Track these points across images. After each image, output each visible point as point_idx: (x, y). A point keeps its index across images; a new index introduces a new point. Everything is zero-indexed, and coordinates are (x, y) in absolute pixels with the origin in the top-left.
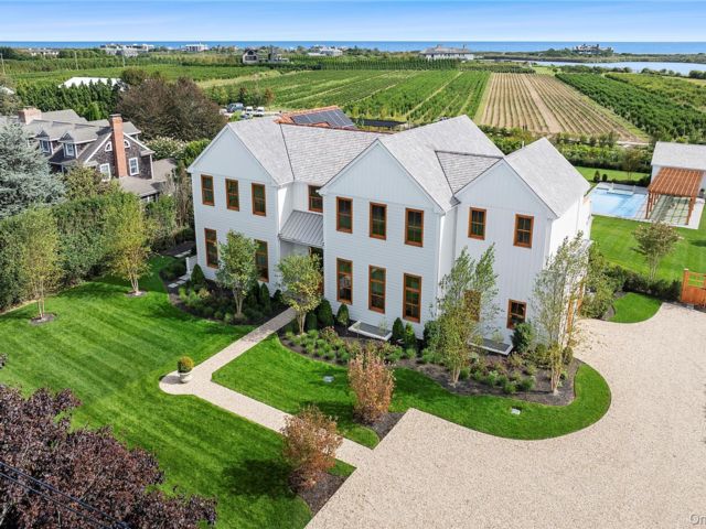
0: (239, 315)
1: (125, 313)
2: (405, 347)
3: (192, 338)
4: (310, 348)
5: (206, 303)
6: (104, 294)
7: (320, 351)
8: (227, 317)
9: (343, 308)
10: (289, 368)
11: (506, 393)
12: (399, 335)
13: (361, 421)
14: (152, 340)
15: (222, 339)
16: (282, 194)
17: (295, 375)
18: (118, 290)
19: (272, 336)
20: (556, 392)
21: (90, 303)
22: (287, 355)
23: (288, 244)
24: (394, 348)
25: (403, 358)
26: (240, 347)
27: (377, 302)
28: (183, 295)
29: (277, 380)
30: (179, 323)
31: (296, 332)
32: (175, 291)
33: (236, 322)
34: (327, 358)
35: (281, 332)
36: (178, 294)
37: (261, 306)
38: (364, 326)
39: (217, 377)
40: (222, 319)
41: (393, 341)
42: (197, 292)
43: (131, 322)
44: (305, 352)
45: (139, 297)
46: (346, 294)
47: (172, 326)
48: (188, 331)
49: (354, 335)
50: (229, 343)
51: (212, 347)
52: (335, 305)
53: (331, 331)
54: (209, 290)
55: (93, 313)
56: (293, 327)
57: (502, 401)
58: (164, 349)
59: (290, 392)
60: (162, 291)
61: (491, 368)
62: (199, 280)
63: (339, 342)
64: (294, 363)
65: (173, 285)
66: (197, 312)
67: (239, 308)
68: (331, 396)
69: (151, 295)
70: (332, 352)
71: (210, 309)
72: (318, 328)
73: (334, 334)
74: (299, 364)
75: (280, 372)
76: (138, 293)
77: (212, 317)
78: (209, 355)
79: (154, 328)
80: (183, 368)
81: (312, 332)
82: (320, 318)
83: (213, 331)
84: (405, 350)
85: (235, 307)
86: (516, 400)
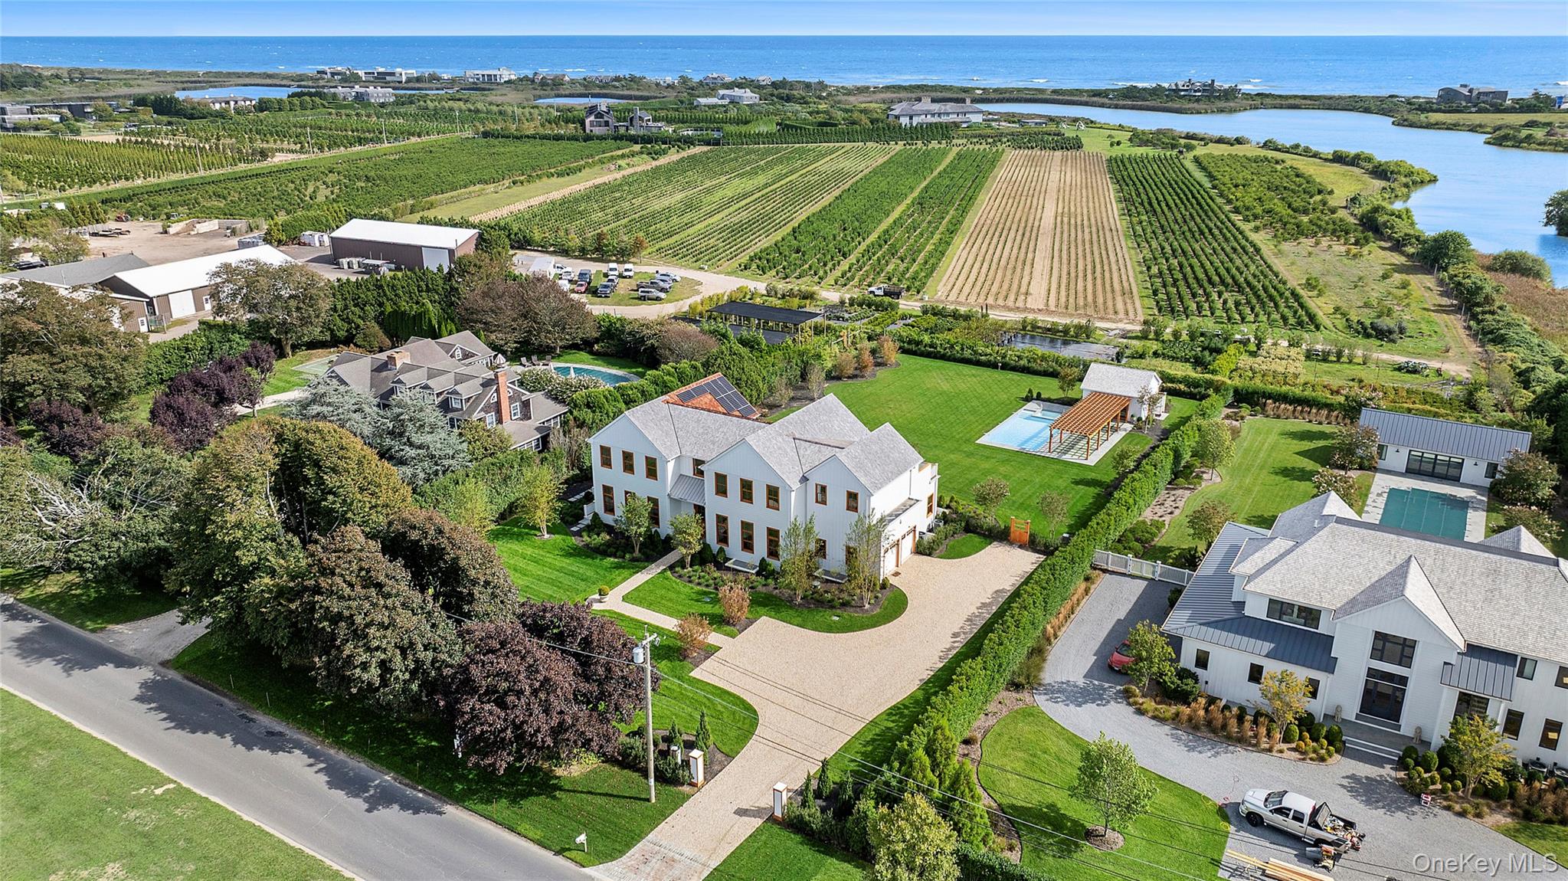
0: (637, 554)
1: (541, 552)
2: (766, 578)
3: (602, 572)
4: (695, 579)
5: (608, 544)
6: (519, 537)
7: (702, 580)
8: (627, 556)
9: (721, 550)
10: (679, 593)
11: (833, 607)
12: (763, 570)
13: (728, 623)
14: (571, 574)
15: (626, 572)
16: (671, 466)
17: (683, 597)
18: (527, 534)
19: (664, 570)
20: (867, 606)
21: (509, 545)
22: (677, 584)
23: (676, 502)
24: (759, 579)
25: (765, 585)
26: (641, 578)
27: (748, 545)
28: (586, 538)
29: (670, 600)
30: (589, 561)
31: (684, 567)
32: (579, 534)
33: (634, 560)
34: (707, 586)
35: (671, 568)
36: (581, 536)
37: (655, 547)
38: (737, 562)
39: (625, 599)
40: (623, 557)
41: (758, 574)
42: (598, 535)
43: (549, 560)
44: (690, 582)
45: (548, 540)
46: (723, 538)
47: (582, 563)
48: (598, 567)
49: (728, 569)
50: (631, 575)
51: (619, 579)
52: (715, 547)
53: (711, 567)
54: (609, 534)
55: (515, 553)
56: (681, 563)
57: (829, 612)
58: (582, 580)
59: (680, 608)
60: (566, 534)
61: (826, 592)
62: (597, 525)
63: (717, 574)
64: (682, 589)
65: (575, 529)
66: (601, 551)
67: (637, 550)
68: (708, 609)
69: (558, 537)
70: (711, 582)
71: (612, 550)
72: (701, 565)
73: (713, 568)
74: (687, 590)
75: (674, 596)
76: (547, 536)
77: (615, 556)
78: (617, 585)
79: (569, 564)
80: (602, 593)
81: (696, 567)
82: (704, 557)
83: (618, 567)
84: (766, 579)
85: (633, 548)
86: (838, 611)
